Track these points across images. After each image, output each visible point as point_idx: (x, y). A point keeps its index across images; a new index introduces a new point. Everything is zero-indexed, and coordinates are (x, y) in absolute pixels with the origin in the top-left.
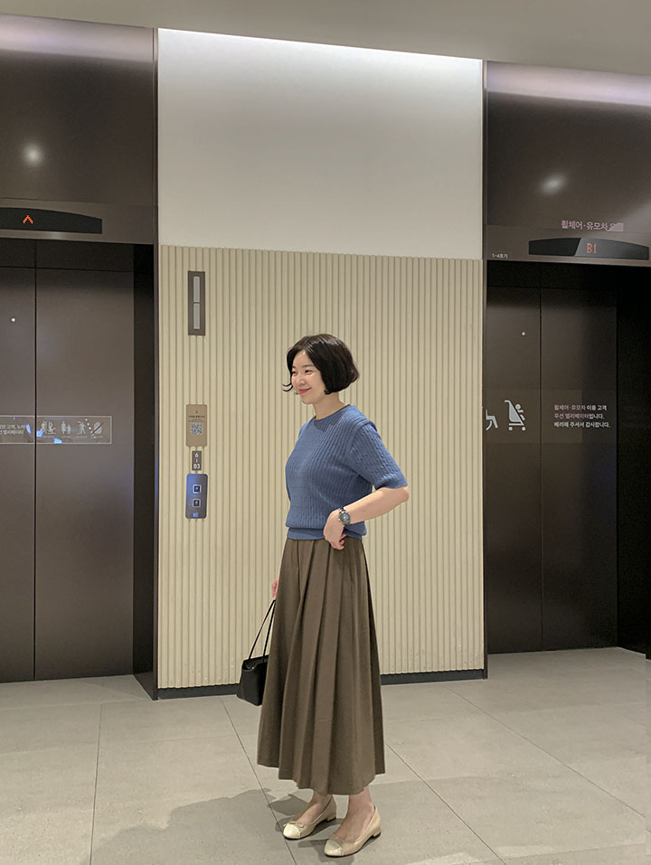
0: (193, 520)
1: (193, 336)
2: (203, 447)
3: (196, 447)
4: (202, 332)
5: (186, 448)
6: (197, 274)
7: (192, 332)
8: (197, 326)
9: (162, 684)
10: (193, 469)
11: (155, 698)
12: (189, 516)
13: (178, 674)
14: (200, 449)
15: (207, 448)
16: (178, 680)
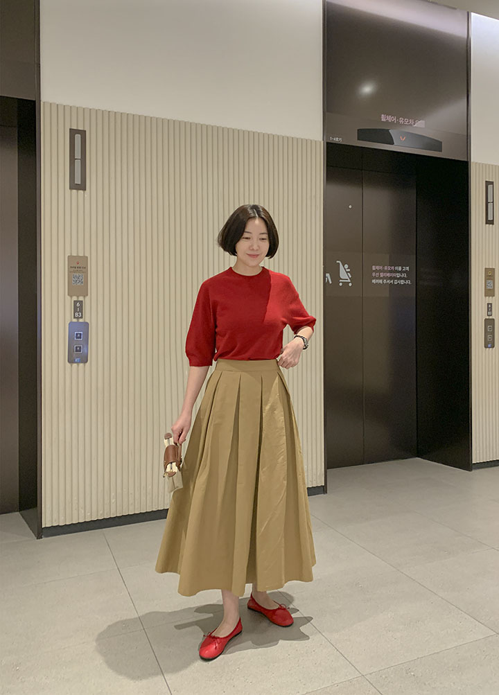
0: (75, 365)
1: (74, 191)
2: (84, 297)
3: (78, 297)
4: (82, 187)
5: (68, 298)
6: (78, 131)
7: (73, 186)
8: (78, 181)
9: (47, 523)
10: (75, 318)
11: (39, 537)
12: (71, 361)
13: (62, 511)
14: (81, 298)
15: (87, 298)
16: (62, 518)
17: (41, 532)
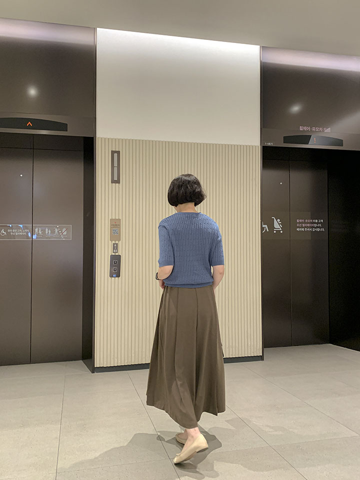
0: (113, 278)
4: (118, 182)
5: (110, 242)
9: (97, 365)
10: (114, 252)
11: (93, 372)
12: (111, 276)
13: (105, 360)
15: (121, 242)
16: (105, 363)
17: (94, 370)
